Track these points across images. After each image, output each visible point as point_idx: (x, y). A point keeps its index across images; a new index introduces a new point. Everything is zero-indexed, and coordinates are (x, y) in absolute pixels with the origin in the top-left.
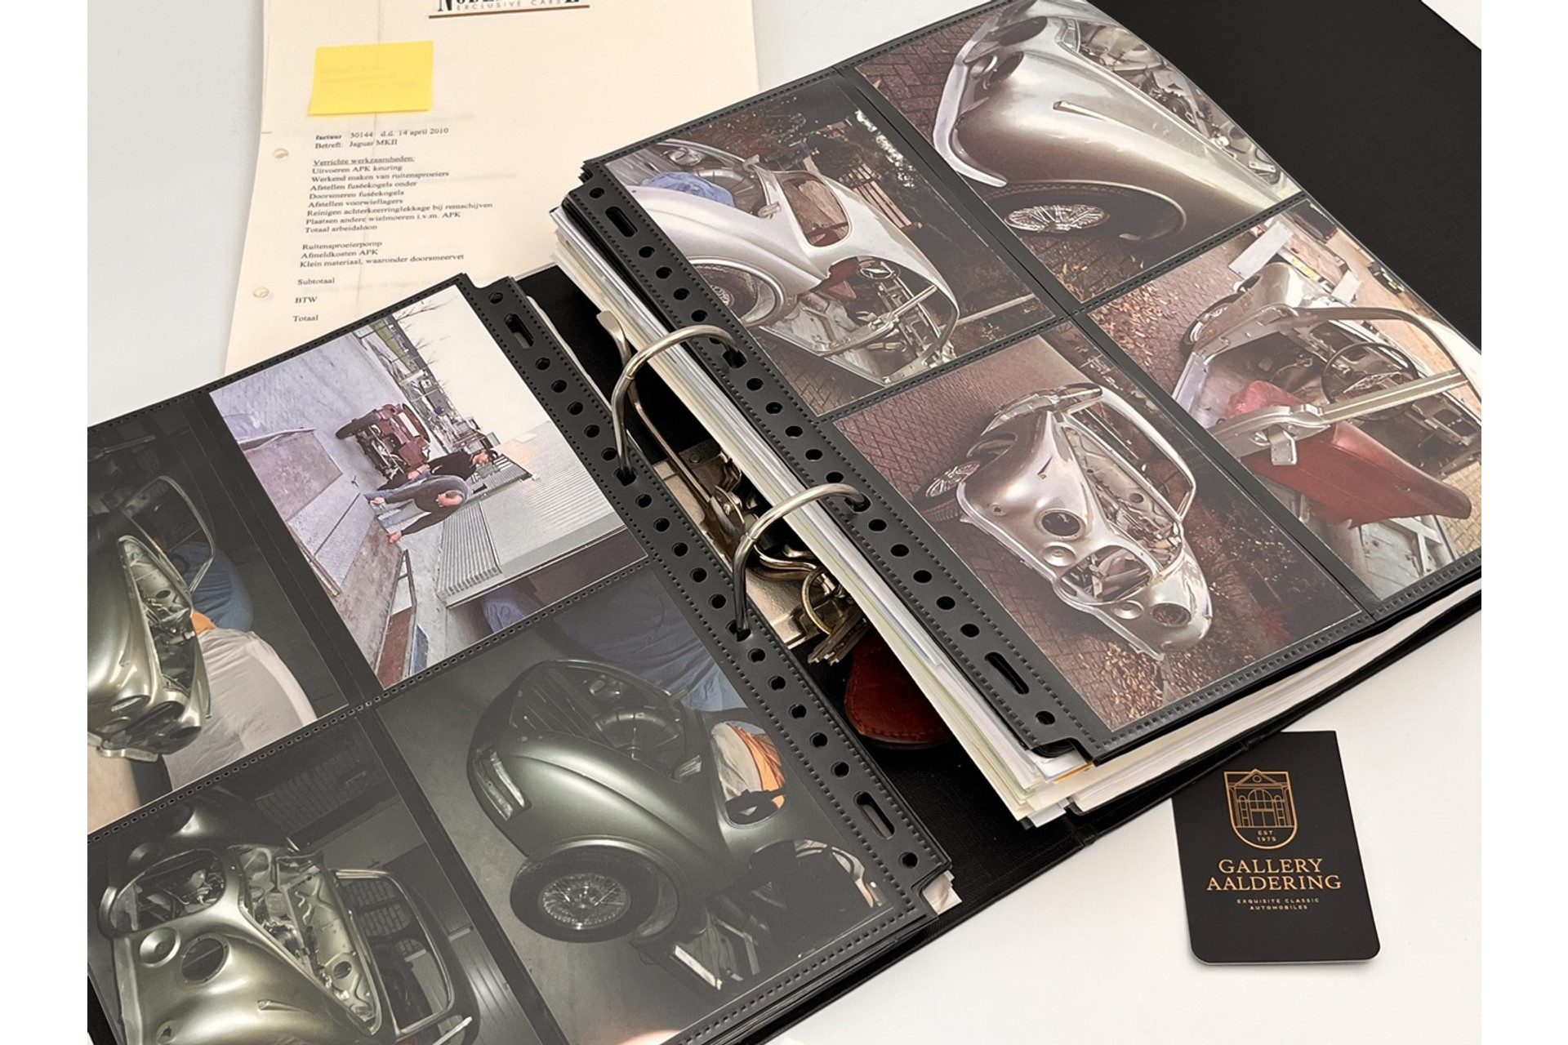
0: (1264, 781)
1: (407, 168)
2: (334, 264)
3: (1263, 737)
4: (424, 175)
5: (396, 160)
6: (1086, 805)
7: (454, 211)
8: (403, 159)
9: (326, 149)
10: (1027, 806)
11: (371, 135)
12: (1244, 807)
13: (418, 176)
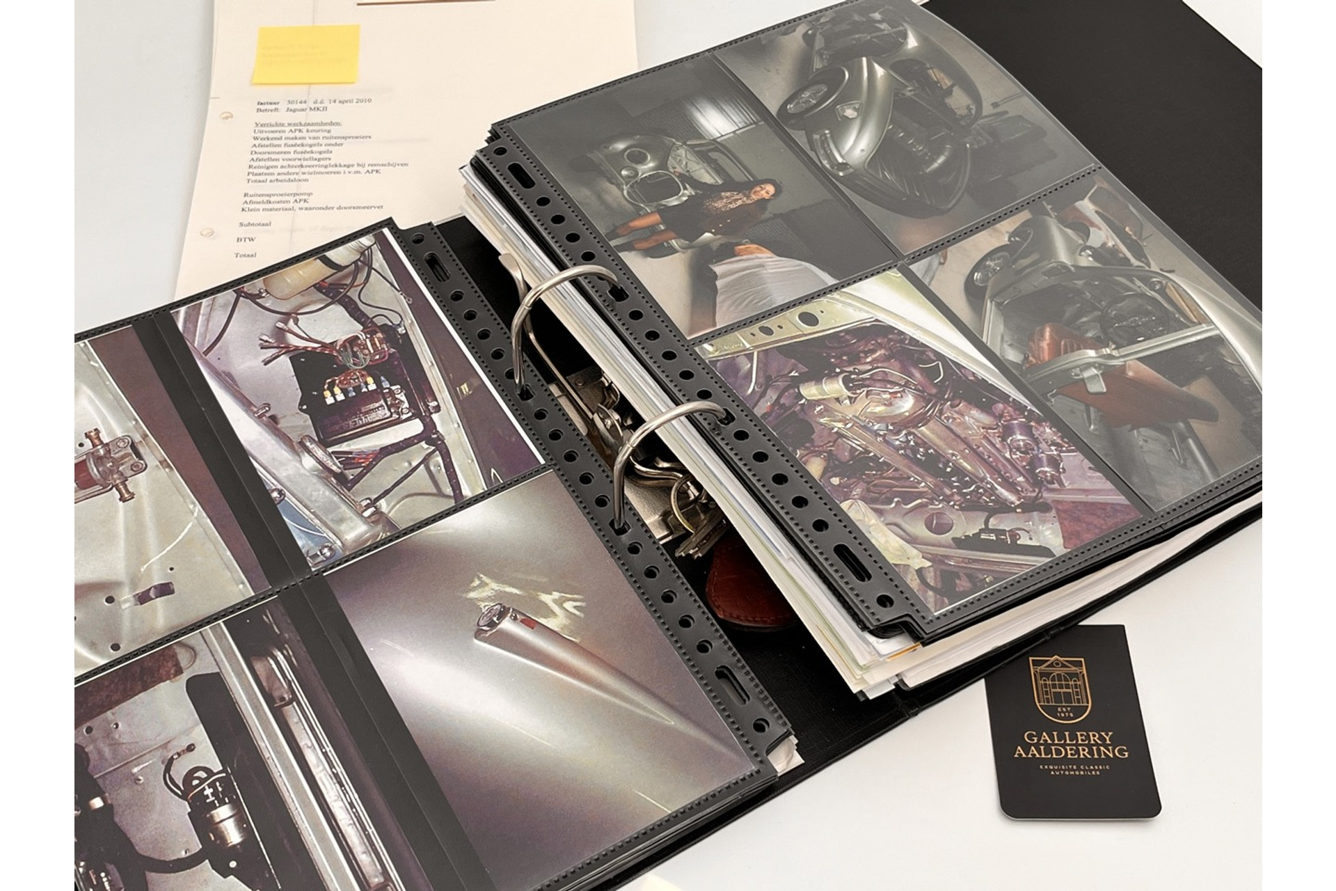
0: (1064, 666)
1: (335, 131)
2: (271, 210)
3: (1062, 628)
4: (350, 137)
5: (325, 124)
6: (912, 682)
7: (375, 169)
8: (332, 124)
9: (265, 113)
10: (863, 680)
11: (305, 102)
12: (1046, 687)
13: (345, 138)
